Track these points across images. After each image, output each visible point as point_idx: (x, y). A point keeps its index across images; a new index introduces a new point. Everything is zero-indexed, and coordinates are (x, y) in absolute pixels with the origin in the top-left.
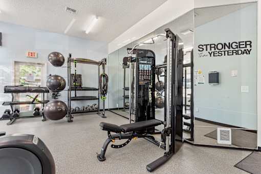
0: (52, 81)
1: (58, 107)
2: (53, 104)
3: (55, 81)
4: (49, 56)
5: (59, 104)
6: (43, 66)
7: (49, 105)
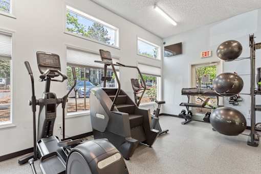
0: (220, 81)
1: (229, 118)
2: (222, 112)
3: (224, 80)
4: (218, 49)
5: (231, 113)
6: (218, 64)
7: (217, 112)
